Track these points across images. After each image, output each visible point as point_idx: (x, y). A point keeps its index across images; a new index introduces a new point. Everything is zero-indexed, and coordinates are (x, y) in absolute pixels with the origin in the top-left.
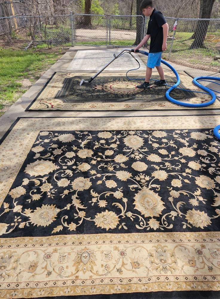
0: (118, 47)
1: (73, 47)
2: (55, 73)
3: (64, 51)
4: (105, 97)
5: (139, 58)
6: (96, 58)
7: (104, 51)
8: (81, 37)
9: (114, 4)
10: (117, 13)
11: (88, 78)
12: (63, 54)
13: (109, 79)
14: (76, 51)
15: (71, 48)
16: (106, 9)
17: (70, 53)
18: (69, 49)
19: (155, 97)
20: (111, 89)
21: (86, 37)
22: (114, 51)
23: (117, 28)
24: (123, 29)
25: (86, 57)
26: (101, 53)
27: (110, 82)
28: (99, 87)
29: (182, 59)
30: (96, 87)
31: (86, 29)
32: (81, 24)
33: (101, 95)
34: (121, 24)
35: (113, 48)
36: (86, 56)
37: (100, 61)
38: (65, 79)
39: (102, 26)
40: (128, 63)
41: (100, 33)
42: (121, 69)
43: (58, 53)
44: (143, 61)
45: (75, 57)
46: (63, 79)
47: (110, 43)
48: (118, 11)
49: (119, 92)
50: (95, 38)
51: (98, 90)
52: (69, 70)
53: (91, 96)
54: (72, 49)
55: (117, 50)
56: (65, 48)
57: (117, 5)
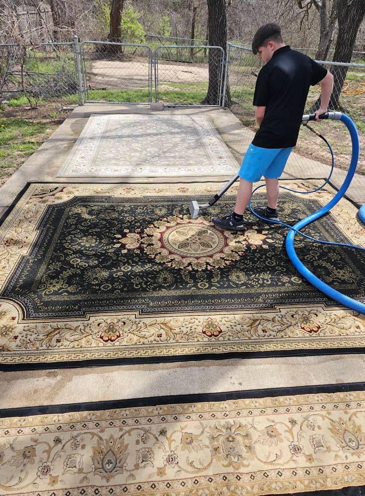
0: (174, 107)
1: (83, 105)
2: (28, 184)
3: (63, 114)
4: (146, 283)
5: (219, 136)
6: (129, 136)
7: (146, 118)
8: (103, 75)
9: (162, 16)
10: (168, 31)
11: (107, 204)
12: (60, 122)
13: (156, 207)
14: (87, 116)
15: (78, 110)
16: (149, 24)
17: (73, 120)
18: (72, 110)
19: (283, 284)
20: (163, 247)
21: (112, 77)
22: (166, 117)
23: (168, 59)
24: (179, 61)
25: (107, 135)
26: (139, 122)
27: (160, 218)
28: (131, 241)
29: (306, 140)
30: (123, 241)
31: (112, 60)
32: (104, 51)
33: (136, 275)
34: (176, 52)
35: (163, 110)
36: (106, 132)
37: (136, 145)
38: (50, 206)
39: (141, 55)
40: (197, 151)
41: (138, 69)
42: (182, 172)
43: (48, 120)
44: (227, 145)
45: (82, 135)
46: (43, 208)
47: (157, 96)
48: (170, 29)
49: (184, 260)
50: (130, 79)
51: (129, 250)
52: (62, 175)
53: (107, 281)
54: (78, 112)
55: (172, 114)
56: (65, 108)
57: (167, 19)
